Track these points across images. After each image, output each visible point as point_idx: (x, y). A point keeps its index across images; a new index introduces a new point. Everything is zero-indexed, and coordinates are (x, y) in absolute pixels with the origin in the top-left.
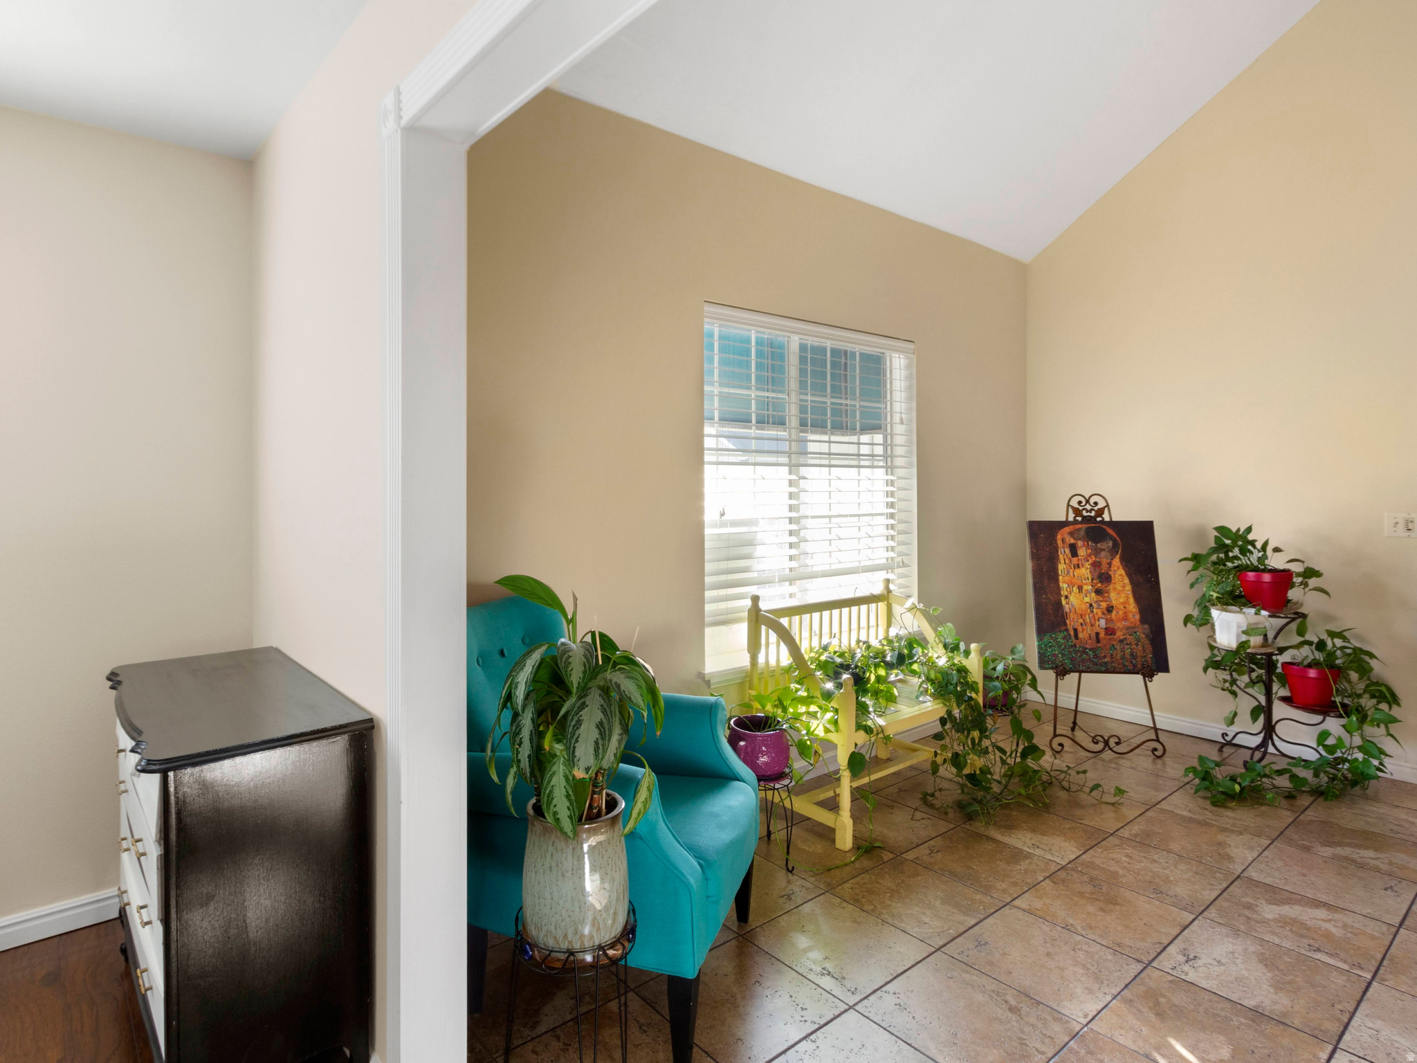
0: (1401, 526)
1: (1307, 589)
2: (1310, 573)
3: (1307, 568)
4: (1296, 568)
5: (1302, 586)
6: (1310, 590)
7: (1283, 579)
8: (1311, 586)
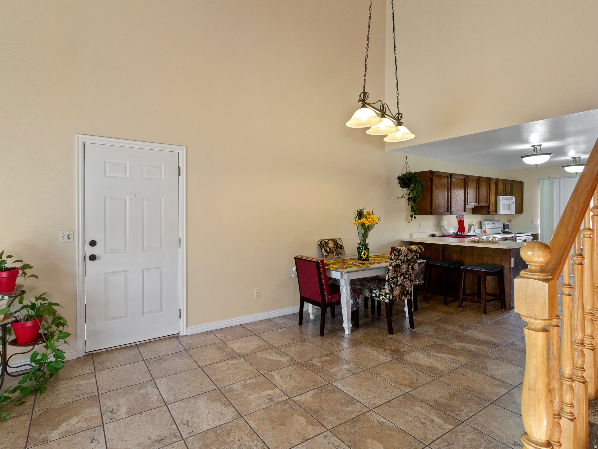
0: (66, 237)
1: (26, 277)
2: (26, 267)
3: (25, 264)
4: (18, 265)
5: (23, 275)
6: (28, 277)
7: (13, 272)
8: (28, 275)
